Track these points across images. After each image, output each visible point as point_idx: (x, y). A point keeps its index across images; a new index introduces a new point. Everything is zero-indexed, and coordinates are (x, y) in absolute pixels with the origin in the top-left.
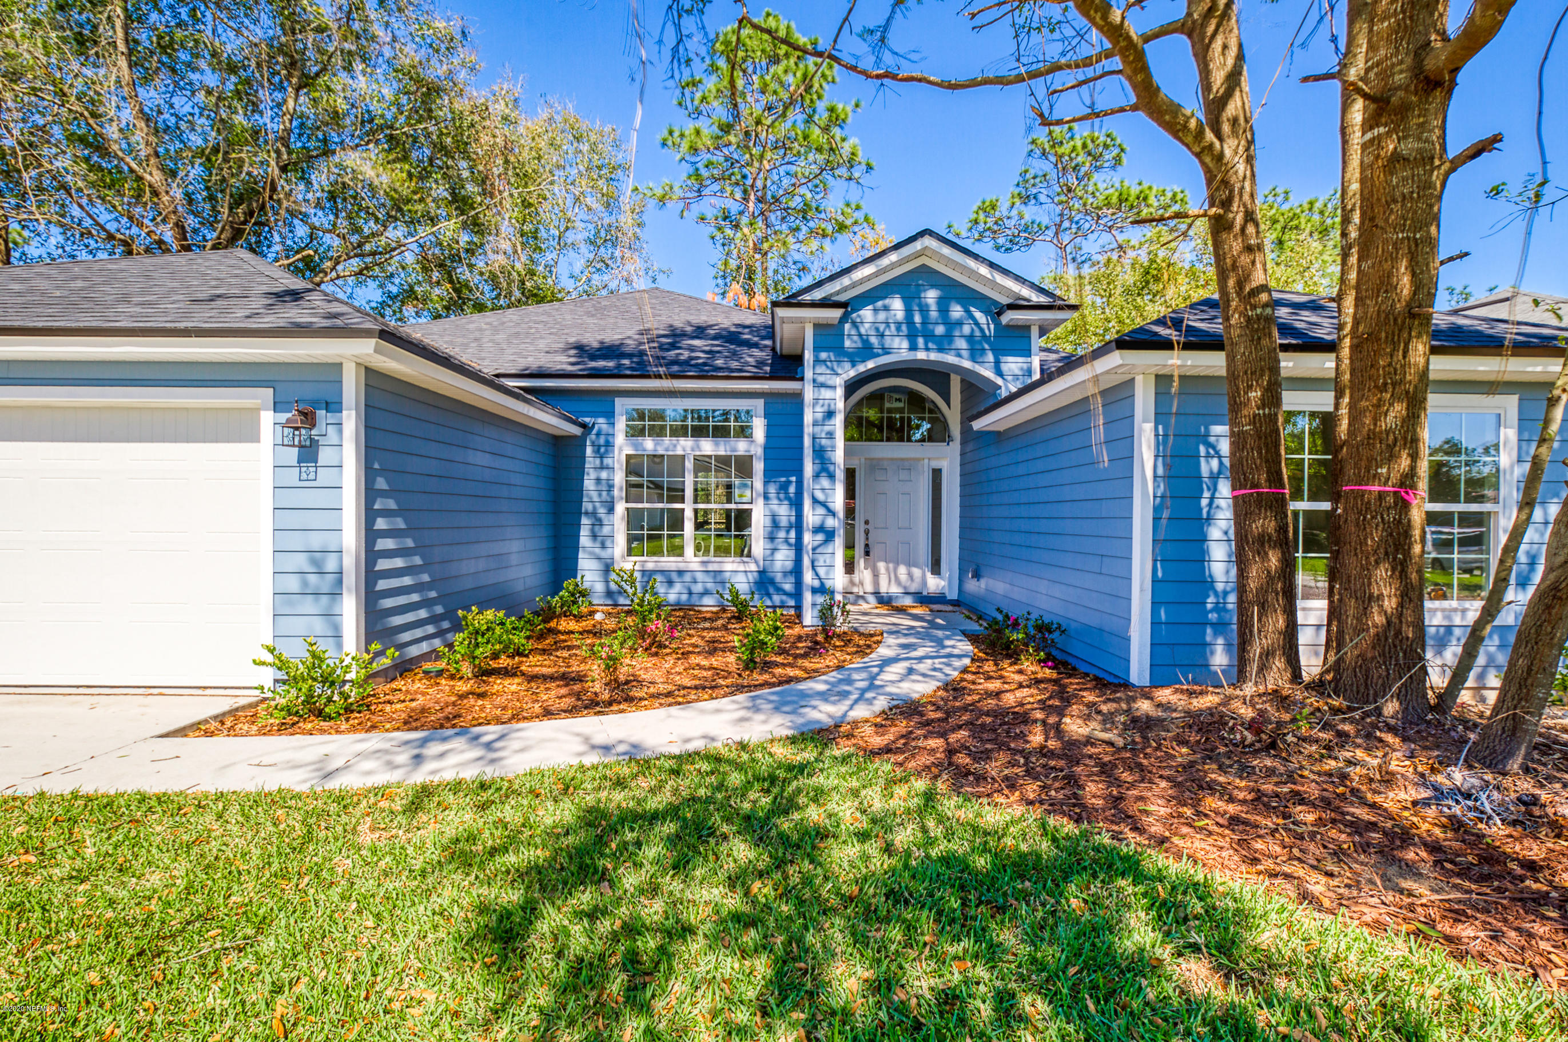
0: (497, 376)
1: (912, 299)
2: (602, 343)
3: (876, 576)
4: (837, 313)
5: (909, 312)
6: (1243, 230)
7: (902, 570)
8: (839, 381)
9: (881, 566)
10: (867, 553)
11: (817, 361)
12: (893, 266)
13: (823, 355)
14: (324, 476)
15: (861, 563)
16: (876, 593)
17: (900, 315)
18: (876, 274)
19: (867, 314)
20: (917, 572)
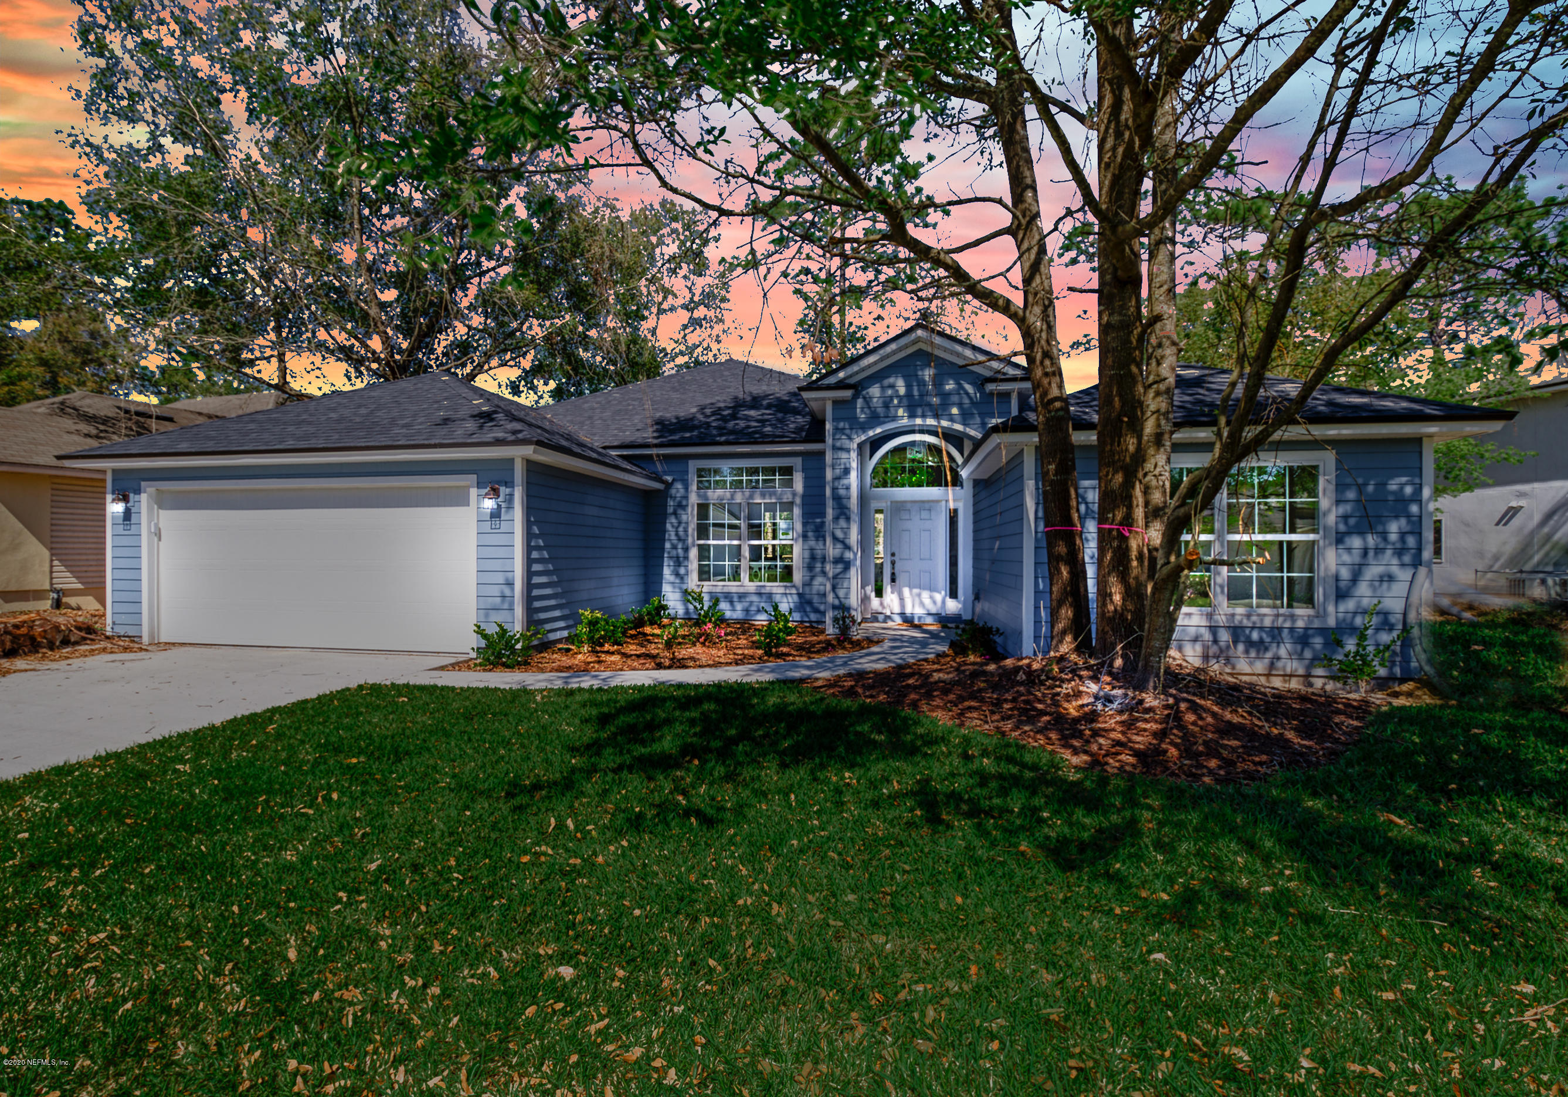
0: (604, 448)
1: (911, 379)
2: (677, 418)
3: (902, 599)
4: (848, 394)
5: (909, 387)
6: (1042, 363)
7: (925, 595)
8: (854, 446)
9: (906, 591)
10: (893, 580)
11: (837, 430)
12: (894, 353)
13: (841, 425)
14: (505, 526)
15: (888, 589)
16: (902, 614)
17: (902, 391)
18: (882, 359)
19: (875, 391)
20: (938, 597)
